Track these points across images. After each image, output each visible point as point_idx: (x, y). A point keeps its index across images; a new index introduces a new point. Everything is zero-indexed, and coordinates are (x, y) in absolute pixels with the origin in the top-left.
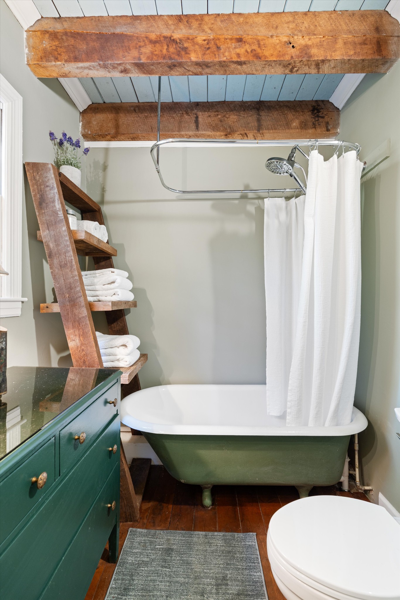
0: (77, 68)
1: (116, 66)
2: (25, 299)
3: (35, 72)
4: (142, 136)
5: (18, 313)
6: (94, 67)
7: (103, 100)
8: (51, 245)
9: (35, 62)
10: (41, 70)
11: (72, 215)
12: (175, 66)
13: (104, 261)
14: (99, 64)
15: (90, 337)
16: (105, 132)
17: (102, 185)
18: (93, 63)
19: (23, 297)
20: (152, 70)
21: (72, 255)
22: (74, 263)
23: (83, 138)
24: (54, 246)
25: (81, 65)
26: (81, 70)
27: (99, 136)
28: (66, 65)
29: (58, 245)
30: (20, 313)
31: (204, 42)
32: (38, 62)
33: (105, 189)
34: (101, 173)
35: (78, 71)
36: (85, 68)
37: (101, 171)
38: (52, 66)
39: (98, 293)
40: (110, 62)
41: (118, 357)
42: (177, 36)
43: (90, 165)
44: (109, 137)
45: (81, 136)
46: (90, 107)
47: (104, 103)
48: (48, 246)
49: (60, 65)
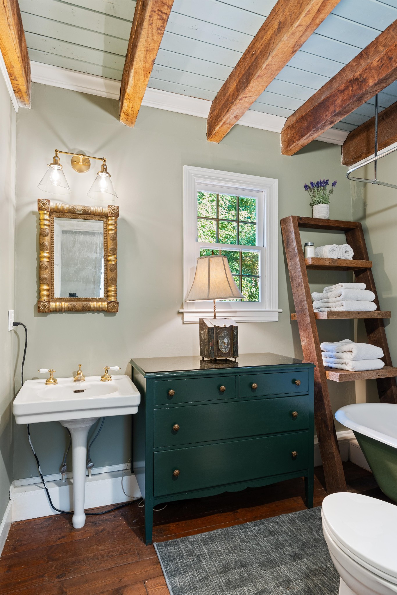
0: (305, 140)
1: (324, 124)
2: (281, 310)
3: (288, 155)
4: (391, 140)
5: (277, 319)
6: (313, 133)
7: (356, 125)
8: (292, 272)
9: (285, 151)
10: (290, 152)
11: (310, 246)
12: (361, 97)
13: (362, 273)
14: (314, 131)
15: (312, 339)
16: (359, 153)
17: (364, 200)
18: (311, 133)
19: (279, 309)
20: (348, 110)
21: (302, 278)
22: (303, 283)
23: (346, 166)
24: (294, 272)
25: (305, 137)
26: (308, 139)
27: (356, 158)
28: (298, 143)
29: (295, 272)
30: (278, 320)
31: (378, 63)
32: (286, 150)
33: (366, 204)
34: (363, 189)
35: (306, 141)
36: (310, 136)
37: (362, 188)
38: (293, 147)
39: (330, 305)
40: (319, 126)
41: (344, 361)
42: (357, 74)
43: (354, 186)
44: (364, 155)
45: (343, 165)
46: (348, 137)
47: (359, 126)
48: (291, 273)
49: (296, 144)
